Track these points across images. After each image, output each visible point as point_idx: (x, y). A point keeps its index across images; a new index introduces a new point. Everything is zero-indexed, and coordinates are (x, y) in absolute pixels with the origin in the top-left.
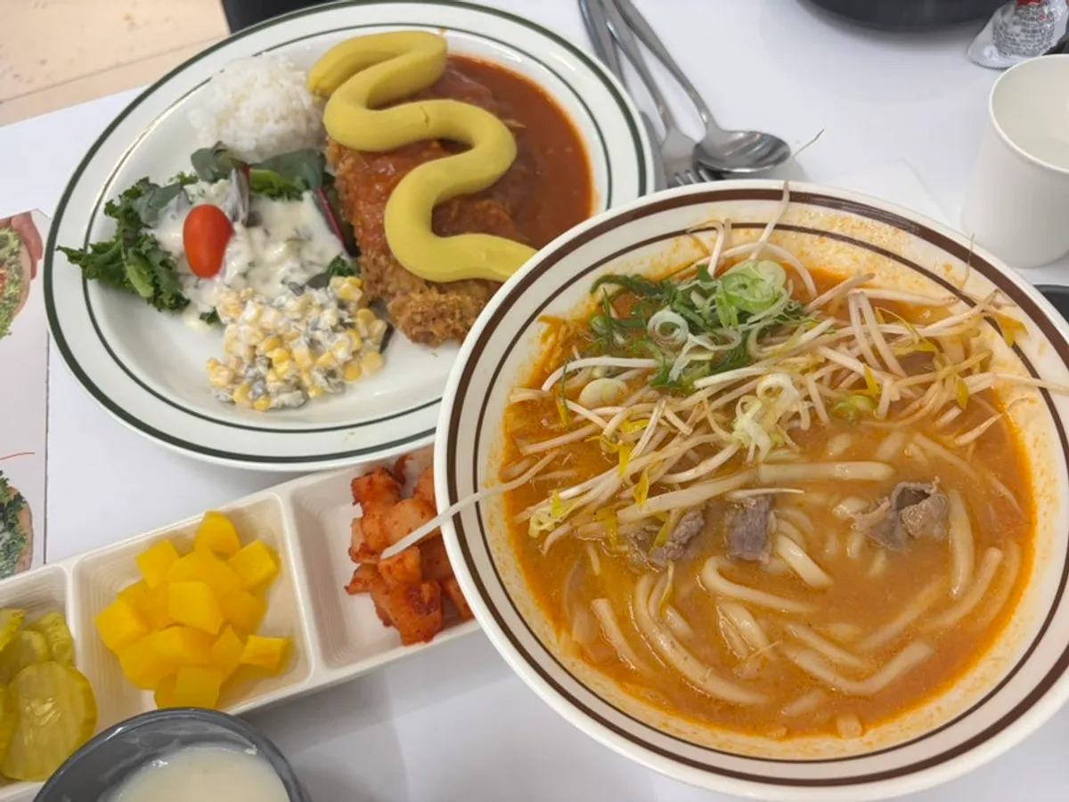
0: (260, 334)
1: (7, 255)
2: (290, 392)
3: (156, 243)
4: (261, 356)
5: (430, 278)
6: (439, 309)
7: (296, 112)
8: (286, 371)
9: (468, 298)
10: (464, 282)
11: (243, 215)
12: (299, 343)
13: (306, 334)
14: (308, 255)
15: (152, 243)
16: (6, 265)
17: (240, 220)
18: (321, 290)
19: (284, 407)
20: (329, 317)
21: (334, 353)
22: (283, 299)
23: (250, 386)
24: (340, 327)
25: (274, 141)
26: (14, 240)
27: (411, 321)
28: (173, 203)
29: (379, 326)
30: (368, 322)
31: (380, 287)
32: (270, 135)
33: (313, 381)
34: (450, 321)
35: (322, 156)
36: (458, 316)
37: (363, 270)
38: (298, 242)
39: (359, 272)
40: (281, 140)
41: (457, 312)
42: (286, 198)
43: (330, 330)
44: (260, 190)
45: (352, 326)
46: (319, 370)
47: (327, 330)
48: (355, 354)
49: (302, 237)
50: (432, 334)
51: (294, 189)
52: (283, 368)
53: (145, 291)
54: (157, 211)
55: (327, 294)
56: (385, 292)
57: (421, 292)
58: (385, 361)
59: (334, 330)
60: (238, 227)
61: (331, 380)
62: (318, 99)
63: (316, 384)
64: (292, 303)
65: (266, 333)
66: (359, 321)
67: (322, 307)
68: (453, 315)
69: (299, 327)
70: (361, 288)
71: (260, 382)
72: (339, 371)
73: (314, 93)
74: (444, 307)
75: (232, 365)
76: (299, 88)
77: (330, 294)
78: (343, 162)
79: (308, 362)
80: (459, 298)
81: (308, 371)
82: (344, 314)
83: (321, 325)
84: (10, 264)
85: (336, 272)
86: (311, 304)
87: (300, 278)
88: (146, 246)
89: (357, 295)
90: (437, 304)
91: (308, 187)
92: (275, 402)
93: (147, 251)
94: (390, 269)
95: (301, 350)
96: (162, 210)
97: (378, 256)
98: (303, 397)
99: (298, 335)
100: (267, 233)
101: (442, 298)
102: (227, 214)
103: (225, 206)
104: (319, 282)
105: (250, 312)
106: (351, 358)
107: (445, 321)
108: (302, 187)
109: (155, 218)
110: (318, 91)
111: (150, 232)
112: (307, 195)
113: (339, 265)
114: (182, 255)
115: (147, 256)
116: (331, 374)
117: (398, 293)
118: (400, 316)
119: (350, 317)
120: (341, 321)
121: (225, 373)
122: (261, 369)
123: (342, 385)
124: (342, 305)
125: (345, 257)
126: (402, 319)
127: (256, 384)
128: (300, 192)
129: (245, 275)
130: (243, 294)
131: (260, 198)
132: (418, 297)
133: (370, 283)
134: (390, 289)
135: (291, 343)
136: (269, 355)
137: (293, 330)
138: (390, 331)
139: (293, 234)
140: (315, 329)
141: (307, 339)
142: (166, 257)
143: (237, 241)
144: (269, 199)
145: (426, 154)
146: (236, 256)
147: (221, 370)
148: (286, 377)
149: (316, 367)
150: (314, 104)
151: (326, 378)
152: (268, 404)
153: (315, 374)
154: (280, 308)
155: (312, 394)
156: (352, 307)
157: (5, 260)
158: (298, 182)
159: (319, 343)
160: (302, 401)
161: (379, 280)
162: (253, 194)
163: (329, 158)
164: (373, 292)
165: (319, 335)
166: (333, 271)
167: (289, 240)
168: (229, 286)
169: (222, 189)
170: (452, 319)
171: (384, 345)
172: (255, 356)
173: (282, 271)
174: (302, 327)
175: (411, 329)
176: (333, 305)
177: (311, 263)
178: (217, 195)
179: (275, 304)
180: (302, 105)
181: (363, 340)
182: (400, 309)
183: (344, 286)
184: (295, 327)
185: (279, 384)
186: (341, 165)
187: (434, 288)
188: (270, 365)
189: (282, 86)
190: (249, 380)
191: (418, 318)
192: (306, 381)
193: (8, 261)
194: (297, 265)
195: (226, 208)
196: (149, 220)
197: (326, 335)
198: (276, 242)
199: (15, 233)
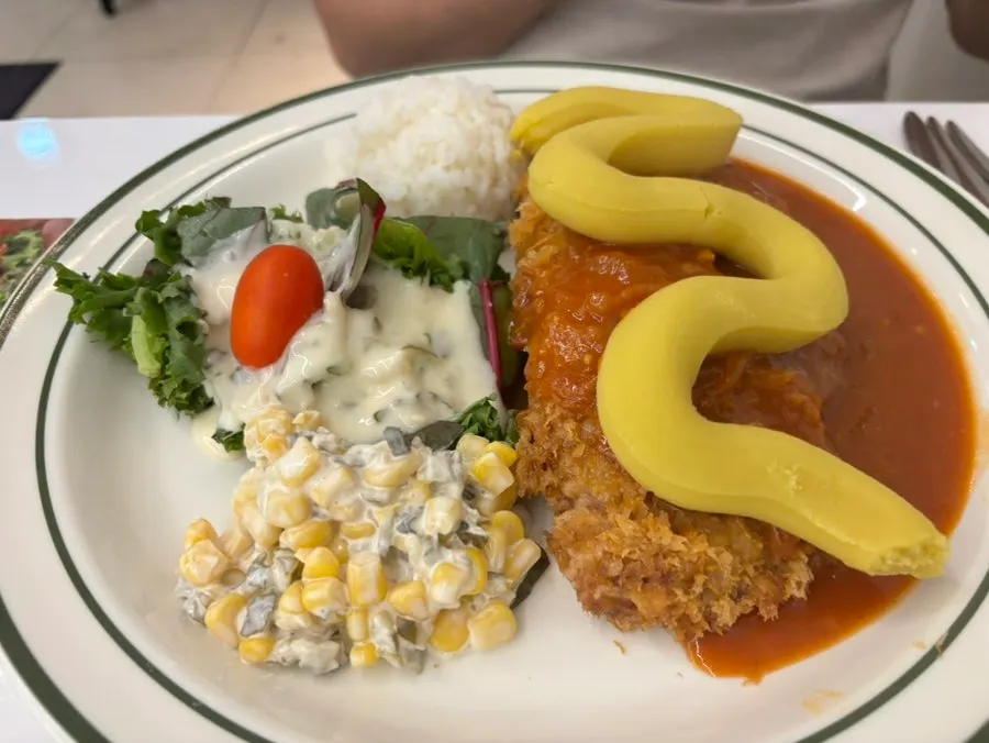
0: (298, 512)
1: (15, 263)
2: (317, 640)
3: (187, 292)
4: (287, 549)
5: (660, 492)
6: (666, 563)
7: (481, 162)
8: (320, 602)
9: (727, 558)
10: (722, 517)
11: (347, 283)
12: (366, 547)
13: (388, 534)
14: (435, 381)
15: (180, 289)
16: (5, 277)
17: (339, 290)
18: (442, 454)
19: (295, 665)
20: (439, 516)
21: (428, 587)
22: (366, 451)
23: (247, 600)
24: (454, 539)
25: (433, 196)
26: (34, 248)
27: (599, 567)
28: (240, 236)
29: (528, 554)
30: (510, 540)
31: (548, 478)
32: (430, 185)
33: (367, 634)
34: (680, 596)
35: (503, 235)
36: (698, 589)
37: (524, 436)
38: (423, 356)
39: (516, 437)
40: (445, 198)
41: (700, 579)
42: (427, 279)
43: (436, 537)
44: (389, 257)
45: (480, 543)
46: (386, 615)
47: (429, 538)
48: (466, 600)
49: (436, 349)
50: (633, 606)
51: (445, 271)
52: (317, 593)
53: (146, 364)
54: (211, 242)
55: (451, 462)
56: (554, 489)
57: (633, 517)
58: (519, 628)
59: (443, 541)
60: (331, 300)
61: (404, 643)
62: (518, 153)
63: (373, 640)
64: (380, 465)
65: (309, 508)
66: (496, 538)
67: (433, 489)
68: (690, 581)
69: (376, 517)
70: (513, 469)
71: (267, 602)
72: (426, 626)
73: (516, 143)
74: (676, 562)
75: (233, 545)
76: (497, 131)
77: (456, 467)
78: (537, 249)
79: (370, 593)
80: (711, 552)
81: (365, 611)
82: (473, 515)
83: (423, 525)
84: (10, 277)
85: (475, 427)
86: (414, 475)
87: (410, 420)
88: (170, 291)
89: (503, 481)
90: (663, 553)
91: (466, 276)
92: (282, 650)
93: (168, 299)
94: (579, 451)
95: (364, 564)
96: (219, 243)
97: (563, 418)
98: (338, 658)
99: (370, 531)
100: (378, 325)
101: (679, 543)
102: (324, 277)
103: (326, 265)
104: (441, 436)
105: (296, 459)
106: (457, 605)
107: (670, 594)
108: (458, 272)
109: (204, 251)
110: (522, 144)
111: (185, 271)
112: (461, 287)
113: (484, 415)
114: (224, 323)
115: (166, 307)
116: (407, 630)
117: (582, 502)
118: (577, 550)
119: (479, 524)
120: (462, 526)
121: (212, 561)
122: (279, 575)
123: (422, 657)
124: (470, 494)
125: (496, 404)
126: (581, 559)
127: (259, 602)
128: (453, 280)
129: (316, 386)
130: (299, 419)
131: (386, 269)
132: (628, 528)
133: (532, 464)
134: (568, 488)
135: (351, 542)
136: (299, 555)
137: (366, 519)
138: (541, 566)
139: (423, 340)
140: (408, 528)
141: (385, 544)
142: (193, 318)
143: (322, 322)
144: (400, 273)
145: (687, 267)
146: (310, 350)
147: (206, 552)
148: (317, 612)
149: (384, 606)
150: (510, 161)
151: (395, 638)
152: (269, 651)
153: (376, 620)
154: (354, 470)
155: (356, 658)
156: (488, 500)
157: (8, 270)
158: (453, 262)
159: (405, 557)
160: (334, 665)
161: (549, 464)
162: (377, 259)
163: (513, 240)
164: (532, 484)
165: (409, 542)
166: (471, 423)
167: (409, 347)
168: (279, 398)
169: (329, 240)
170: (687, 593)
171: (523, 591)
172: (276, 545)
173: (381, 397)
174: (381, 517)
175: (592, 586)
176: (455, 490)
177: (435, 397)
178: (319, 247)
179: (347, 458)
180: (494, 155)
181: (491, 575)
182: (580, 538)
183: (486, 458)
184: (370, 513)
185: (299, 621)
186: (531, 254)
187: (664, 516)
188: (297, 575)
189: (472, 120)
190: (250, 589)
191: (615, 568)
192: (354, 629)
193: (10, 273)
194: (410, 395)
195: (327, 266)
196: (194, 254)
197: (425, 548)
198: (387, 345)
199: (40, 239)
